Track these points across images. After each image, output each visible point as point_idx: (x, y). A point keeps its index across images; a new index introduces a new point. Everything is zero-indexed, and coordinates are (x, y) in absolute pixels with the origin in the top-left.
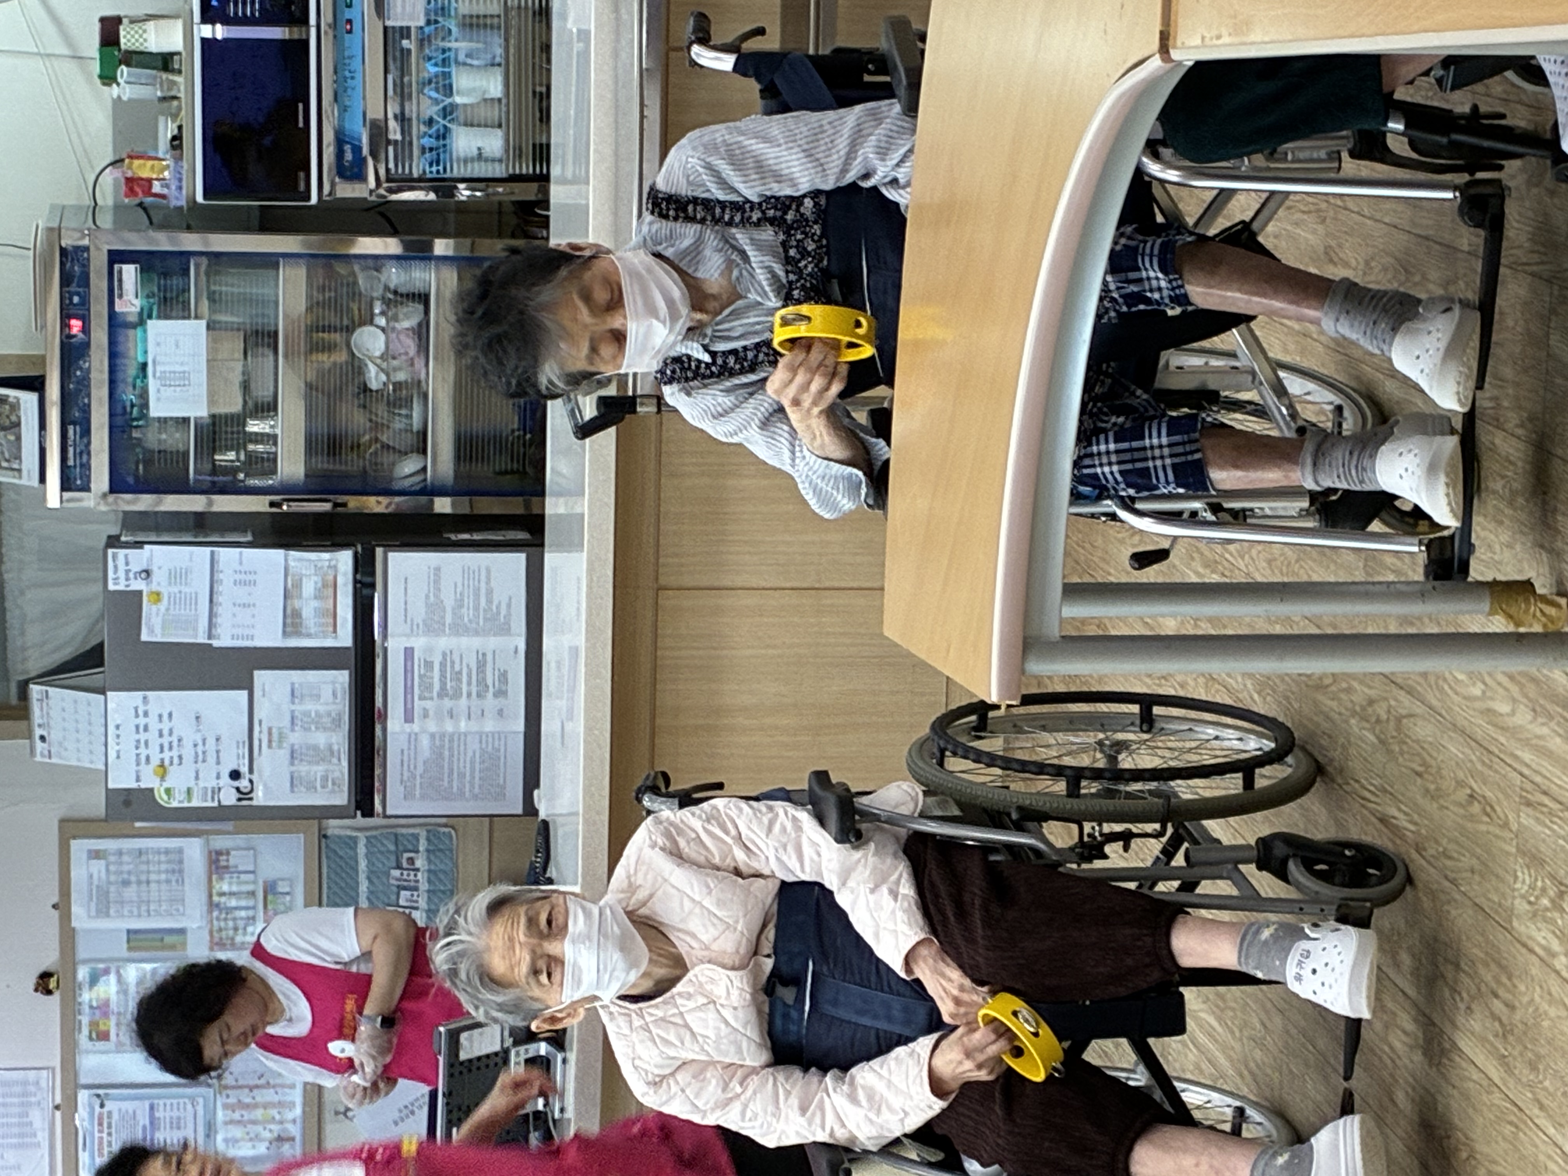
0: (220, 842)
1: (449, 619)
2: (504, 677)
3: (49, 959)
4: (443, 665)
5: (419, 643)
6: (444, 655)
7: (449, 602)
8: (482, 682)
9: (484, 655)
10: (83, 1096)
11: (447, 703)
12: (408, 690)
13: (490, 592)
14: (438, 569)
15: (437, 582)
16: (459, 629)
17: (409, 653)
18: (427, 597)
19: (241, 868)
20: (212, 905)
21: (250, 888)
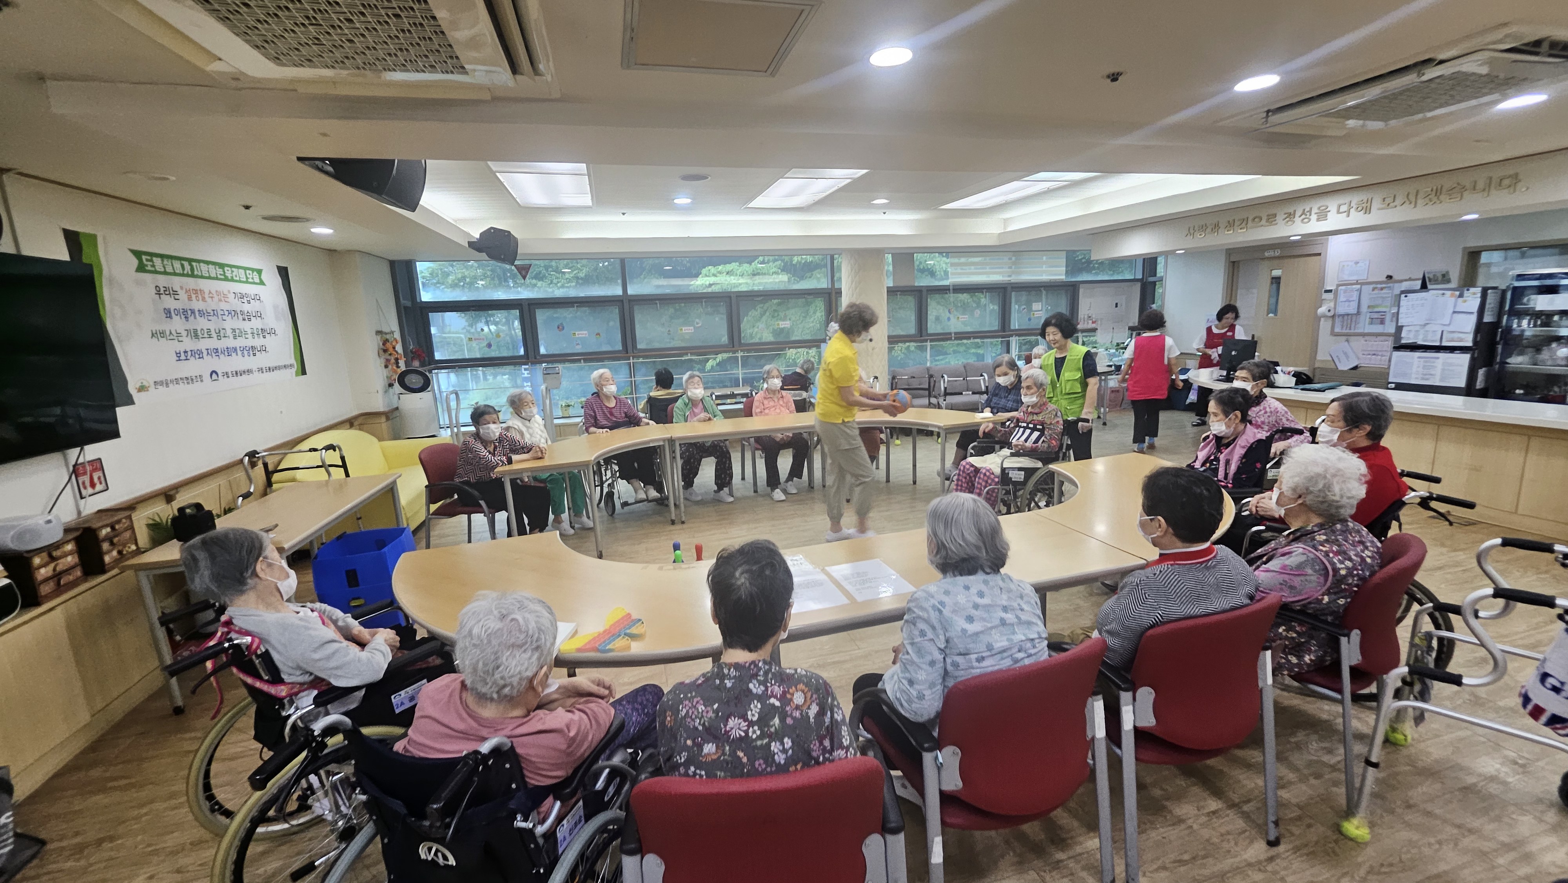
1: (1448, 368)
2: (1427, 379)
3: (1395, 277)
4: (1432, 366)
5: (1440, 361)
6: (1435, 366)
7: (1451, 368)
8: (1426, 375)
9: (1433, 376)
10: (1359, 286)
11: (1421, 366)
12: (1425, 358)
13: (1454, 379)
15: (1460, 366)
16: (1443, 370)
18: (1455, 364)
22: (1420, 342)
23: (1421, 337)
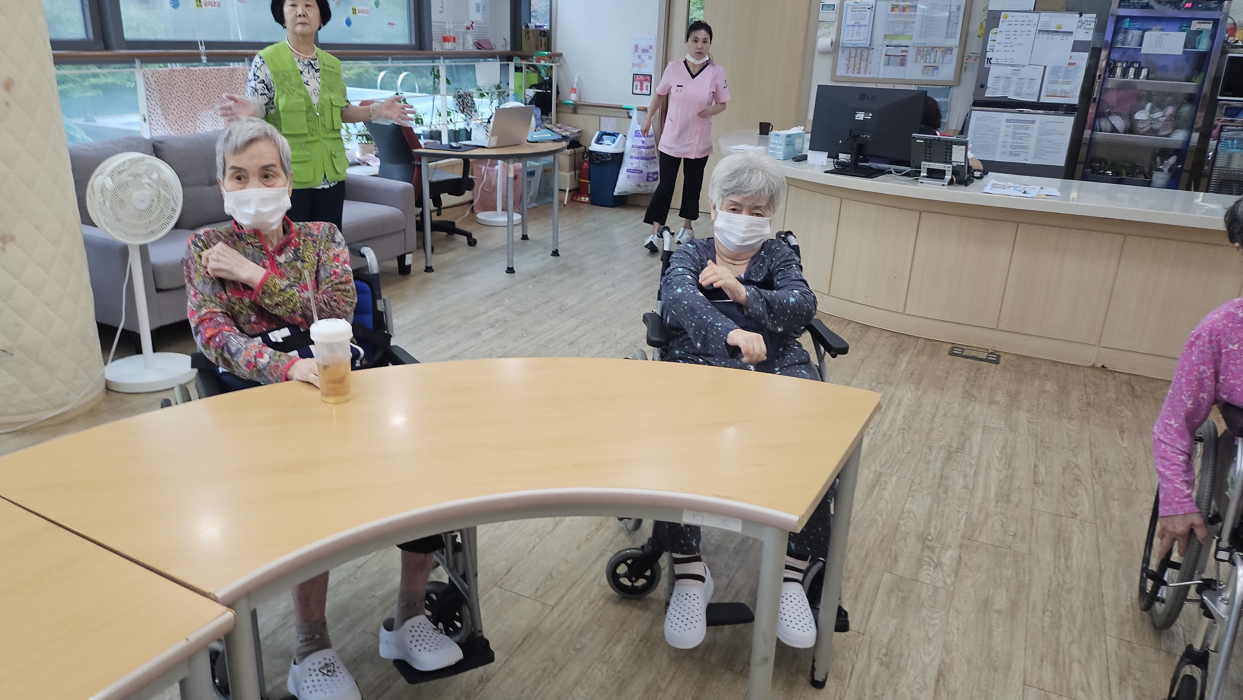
0: (955, 51)
1: (1043, 137)
2: (1017, 154)
4: (1026, 134)
5: (1036, 126)
6: (1029, 135)
7: (1049, 138)
8: (1017, 147)
9: (1027, 149)
11: (1011, 134)
12: (1019, 121)
13: (1051, 152)
14: (1063, 134)
15: (1059, 134)
16: (1039, 140)
17: (1033, 122)
18: (1053, 130)
19: (945, 58)
20: (933, 48)
21: (937, 61)
22: (1012, 96)
23: (1013, 88)
